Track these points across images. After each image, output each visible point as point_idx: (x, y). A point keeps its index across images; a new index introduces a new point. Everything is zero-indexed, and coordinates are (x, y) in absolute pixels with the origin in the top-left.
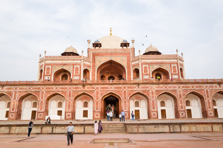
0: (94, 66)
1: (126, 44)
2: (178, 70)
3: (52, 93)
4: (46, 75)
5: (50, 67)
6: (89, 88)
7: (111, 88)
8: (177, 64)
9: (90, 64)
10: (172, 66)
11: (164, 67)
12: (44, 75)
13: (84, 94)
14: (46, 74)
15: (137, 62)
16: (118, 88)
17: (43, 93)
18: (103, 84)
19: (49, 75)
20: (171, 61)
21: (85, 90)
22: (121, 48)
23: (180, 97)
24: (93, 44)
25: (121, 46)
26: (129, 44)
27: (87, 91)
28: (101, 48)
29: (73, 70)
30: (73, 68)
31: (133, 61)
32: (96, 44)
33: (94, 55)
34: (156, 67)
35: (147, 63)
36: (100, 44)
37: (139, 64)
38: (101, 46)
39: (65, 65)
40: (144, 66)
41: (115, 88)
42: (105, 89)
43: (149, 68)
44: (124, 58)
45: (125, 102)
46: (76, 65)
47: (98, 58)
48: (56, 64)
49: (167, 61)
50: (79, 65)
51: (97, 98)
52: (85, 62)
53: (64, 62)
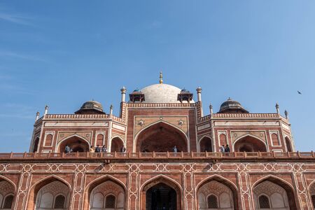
0: (130, 133)
1: (187, 95)
2: (282, 142)
3: (44, 178)
4: (45, 148)
5: (53, 133)
6: (117, 168)
7: (161, 167)
8: (280, 129)
9: (123, 129)
10: (271, 133)
11: (256, 136)
12: (41, 148)
13: (108, 179)
14: (44, 145)
15: (208, 126)
16: (176, 168)
17: (26, 177)
18: (146, 160)
19: (51, 148)
20: (268, 124)
21: (109, 171)
22: (179, 102)
23: (301, 188)
24: (131, 96)
25: (179, 99)
26: (191, 95)
27: (112, 174)
28: (143, 102)
29: (94, 139)
30: (94, 136)
31: (200, 125)
32: (135, 95)
33: (132, 114)
34: (241, 135)
35: (224, 128)
36: (143, 96)
37: (210, 130)
38: (143, 100)
39: (79, 129)
40: (219, 133)
41: (169, 168)
42: (148, 171)
43: (230, 137)
44: (183, 119)
45: (189, 197)
46: (99, 129)
47: (137, 119)
48: (64, 129)
49: (260, 124)
50: (104, 129)
51: (133, 189)
52: (115, 126)
53: (79, 124)
